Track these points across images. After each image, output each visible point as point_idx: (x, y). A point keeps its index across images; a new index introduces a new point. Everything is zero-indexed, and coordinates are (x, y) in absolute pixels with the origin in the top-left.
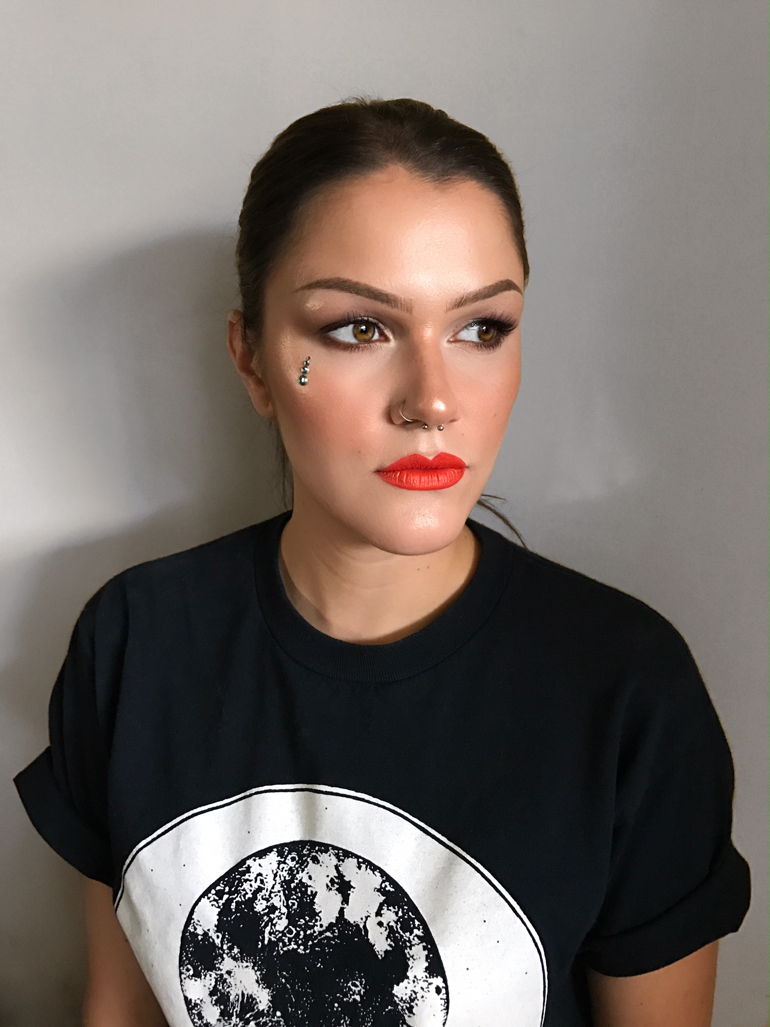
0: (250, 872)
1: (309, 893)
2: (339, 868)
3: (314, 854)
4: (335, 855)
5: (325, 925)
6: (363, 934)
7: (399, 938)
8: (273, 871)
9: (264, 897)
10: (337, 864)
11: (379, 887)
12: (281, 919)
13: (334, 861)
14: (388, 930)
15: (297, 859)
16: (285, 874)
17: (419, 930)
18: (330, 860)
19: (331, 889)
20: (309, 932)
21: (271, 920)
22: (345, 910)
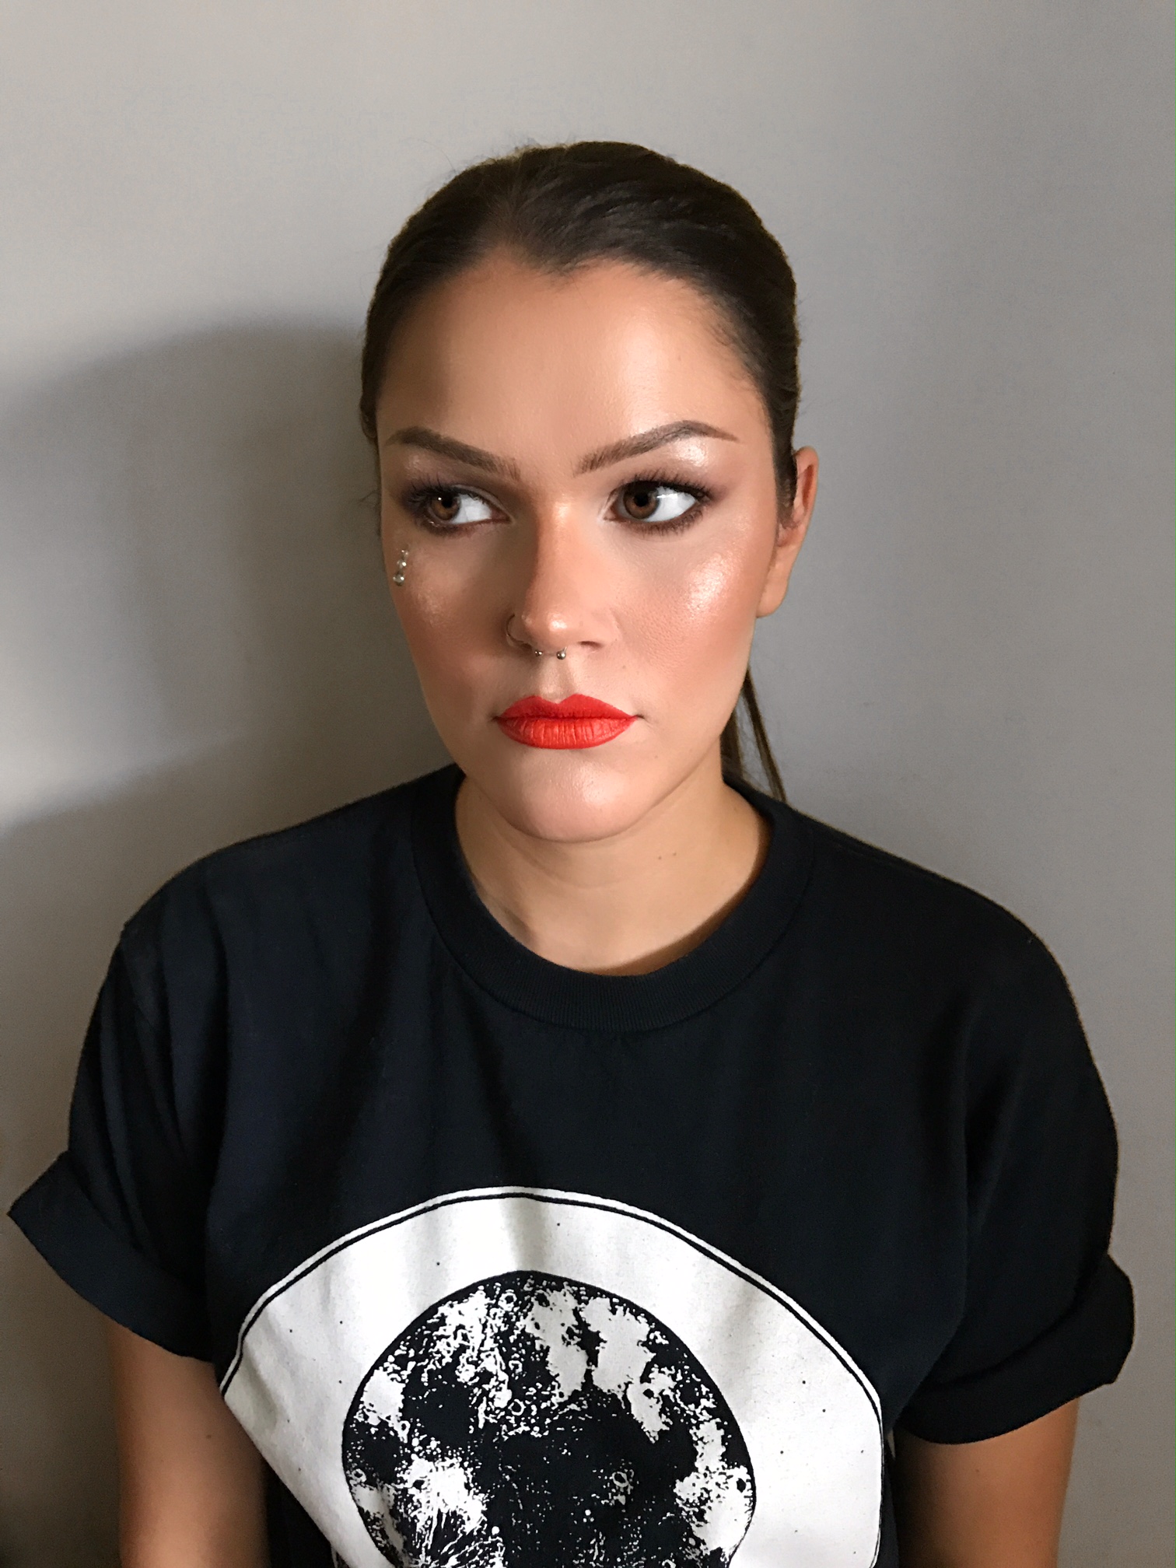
0: (445, 1325)
1: (538, 1348)
2: (580, 1313)
3: (541, 1291)
4: (573, 1295)
5: (567, 1394)
6: (624, 1407)
7: (679, 1413)
8: (480, 1320)
9: (470, 1360)
10: (576, 1308)
11: (645, 1339)
12: (501, 1389)
13: (572, 1303)
14: (661, 1402)
15: (515, 1299)
16: (499, 1322)
17: (708, 1399)
18: (566, 1301)
19: (569, 1343)
20: (544, 1406)
21: (486, 1393)
22: (593, 1373)
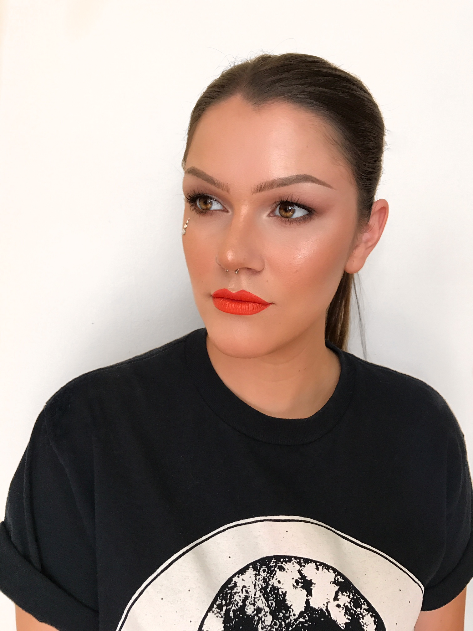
9: (251, 603)
22: (310, 601)
